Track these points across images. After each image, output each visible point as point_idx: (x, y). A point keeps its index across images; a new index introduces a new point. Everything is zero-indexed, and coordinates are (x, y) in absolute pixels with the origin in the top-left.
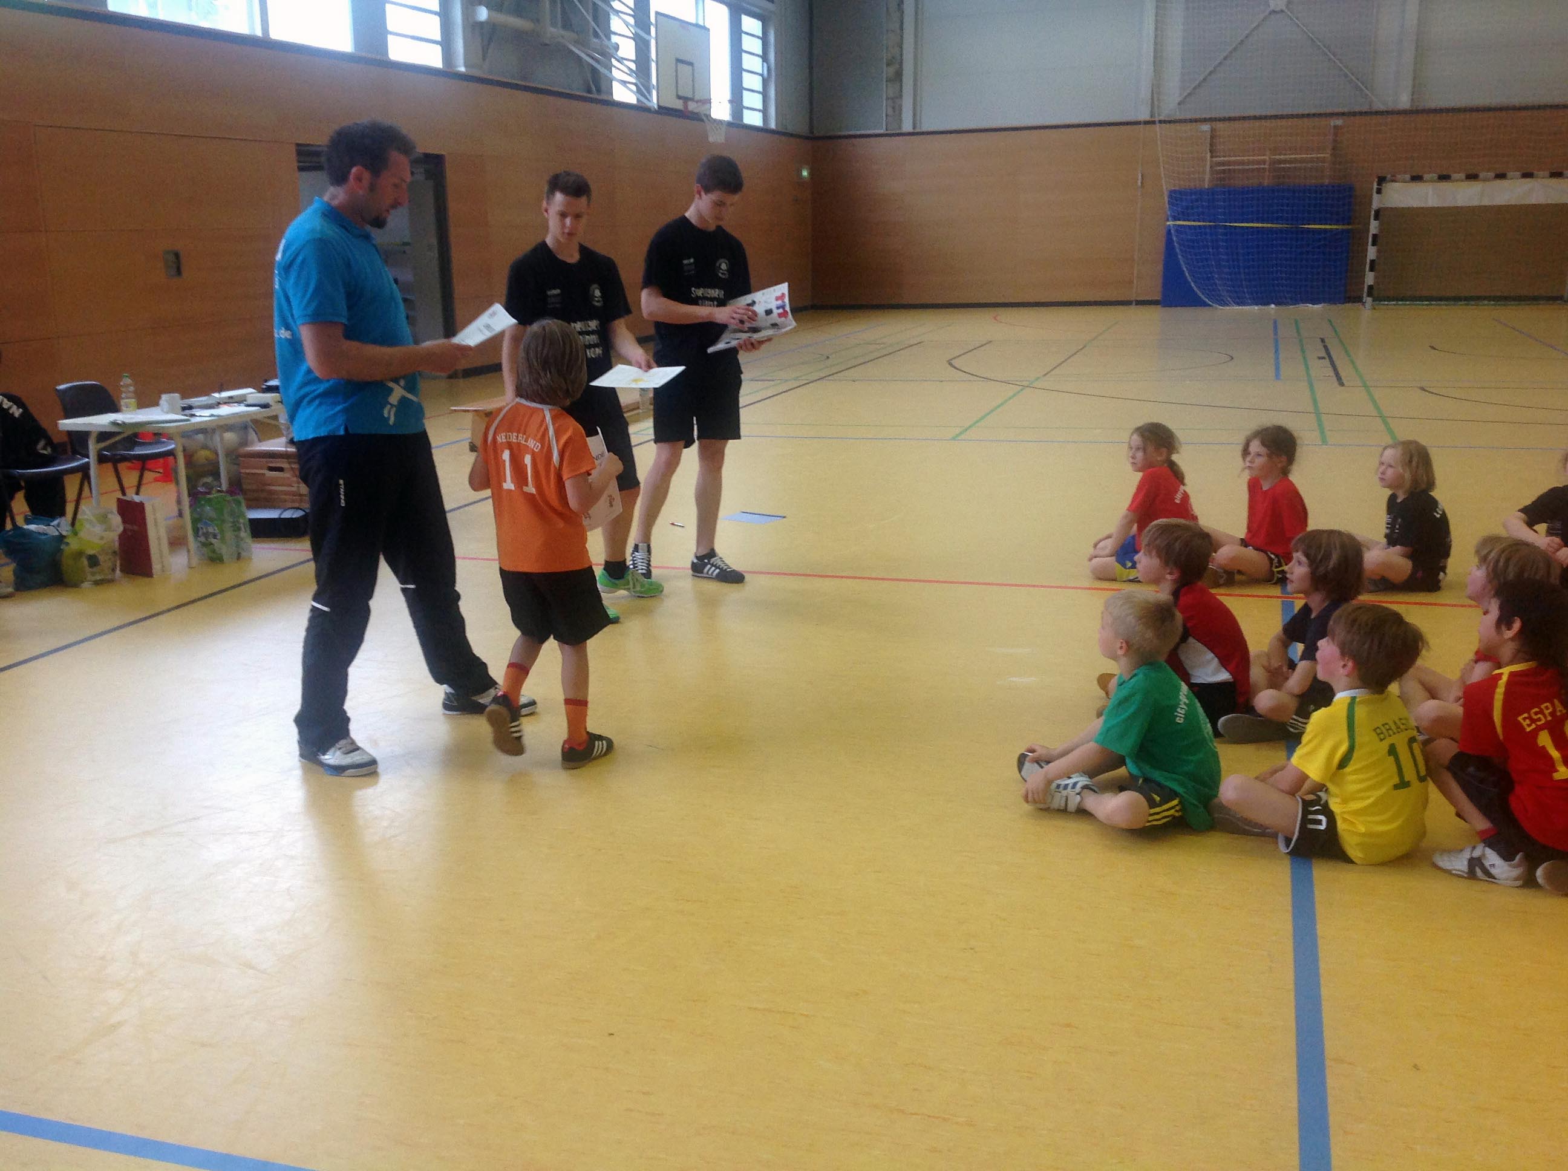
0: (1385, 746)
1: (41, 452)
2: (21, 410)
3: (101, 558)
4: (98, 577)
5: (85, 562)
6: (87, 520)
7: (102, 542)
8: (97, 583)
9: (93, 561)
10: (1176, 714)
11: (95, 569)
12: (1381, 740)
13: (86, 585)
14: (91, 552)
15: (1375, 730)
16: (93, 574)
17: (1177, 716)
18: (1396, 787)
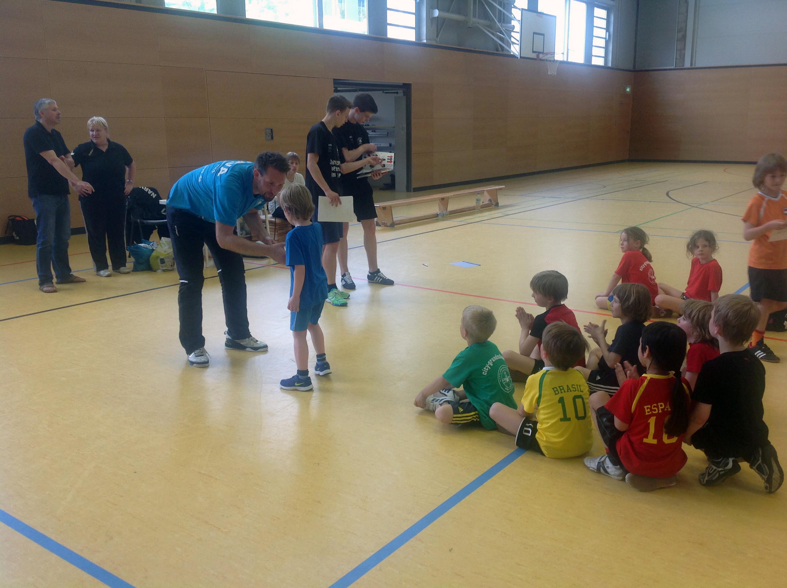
0: (558, 397)
1: (162, 213)
2: (156, 195)
3: (166, 260)
4: (164, 268)
5: (159, 261)
6: (163, 243)
7: (166, 253)
8: (164, 271)
9: (162, 261)
10: (483, 370)
11: (163, 265)
12: (556, 394)
13: (159, 271)
14: (162, 257)
15: (553, 389)
16: (162, 267)
17: (483, 371)
18: (561, 420)
